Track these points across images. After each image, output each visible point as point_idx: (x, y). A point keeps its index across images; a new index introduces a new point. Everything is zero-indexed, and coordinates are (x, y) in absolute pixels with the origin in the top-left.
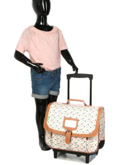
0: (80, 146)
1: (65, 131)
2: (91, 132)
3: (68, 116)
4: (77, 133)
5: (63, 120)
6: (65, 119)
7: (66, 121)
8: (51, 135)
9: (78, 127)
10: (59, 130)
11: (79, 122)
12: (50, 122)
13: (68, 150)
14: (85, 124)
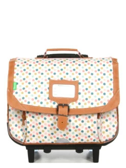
0: (85, 131)
1: (55, 106)
2: (107, 103)
3: (56, 78)
4: (80, 107)
5: (48, 86)
6: (52, 82)
7: (55, 86)
8: (24, 118)
9: (80, 96)
10: (42, 106)
11: (80, 86)
12: (19, 93)
13: (60, 142)
14: (93, 89)
